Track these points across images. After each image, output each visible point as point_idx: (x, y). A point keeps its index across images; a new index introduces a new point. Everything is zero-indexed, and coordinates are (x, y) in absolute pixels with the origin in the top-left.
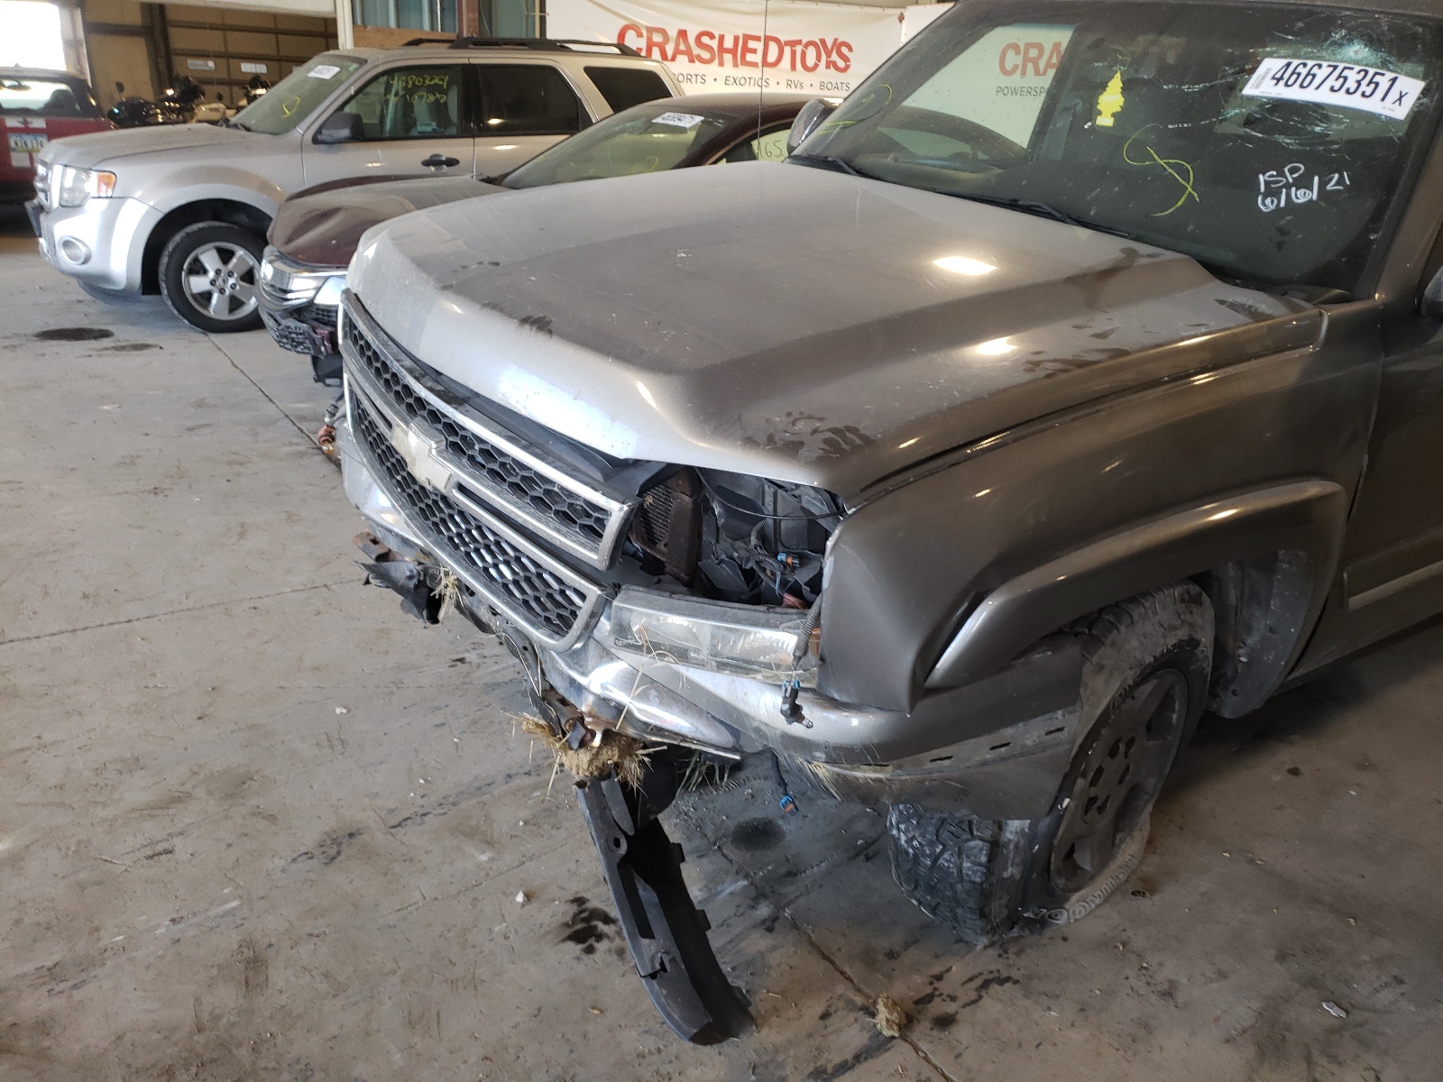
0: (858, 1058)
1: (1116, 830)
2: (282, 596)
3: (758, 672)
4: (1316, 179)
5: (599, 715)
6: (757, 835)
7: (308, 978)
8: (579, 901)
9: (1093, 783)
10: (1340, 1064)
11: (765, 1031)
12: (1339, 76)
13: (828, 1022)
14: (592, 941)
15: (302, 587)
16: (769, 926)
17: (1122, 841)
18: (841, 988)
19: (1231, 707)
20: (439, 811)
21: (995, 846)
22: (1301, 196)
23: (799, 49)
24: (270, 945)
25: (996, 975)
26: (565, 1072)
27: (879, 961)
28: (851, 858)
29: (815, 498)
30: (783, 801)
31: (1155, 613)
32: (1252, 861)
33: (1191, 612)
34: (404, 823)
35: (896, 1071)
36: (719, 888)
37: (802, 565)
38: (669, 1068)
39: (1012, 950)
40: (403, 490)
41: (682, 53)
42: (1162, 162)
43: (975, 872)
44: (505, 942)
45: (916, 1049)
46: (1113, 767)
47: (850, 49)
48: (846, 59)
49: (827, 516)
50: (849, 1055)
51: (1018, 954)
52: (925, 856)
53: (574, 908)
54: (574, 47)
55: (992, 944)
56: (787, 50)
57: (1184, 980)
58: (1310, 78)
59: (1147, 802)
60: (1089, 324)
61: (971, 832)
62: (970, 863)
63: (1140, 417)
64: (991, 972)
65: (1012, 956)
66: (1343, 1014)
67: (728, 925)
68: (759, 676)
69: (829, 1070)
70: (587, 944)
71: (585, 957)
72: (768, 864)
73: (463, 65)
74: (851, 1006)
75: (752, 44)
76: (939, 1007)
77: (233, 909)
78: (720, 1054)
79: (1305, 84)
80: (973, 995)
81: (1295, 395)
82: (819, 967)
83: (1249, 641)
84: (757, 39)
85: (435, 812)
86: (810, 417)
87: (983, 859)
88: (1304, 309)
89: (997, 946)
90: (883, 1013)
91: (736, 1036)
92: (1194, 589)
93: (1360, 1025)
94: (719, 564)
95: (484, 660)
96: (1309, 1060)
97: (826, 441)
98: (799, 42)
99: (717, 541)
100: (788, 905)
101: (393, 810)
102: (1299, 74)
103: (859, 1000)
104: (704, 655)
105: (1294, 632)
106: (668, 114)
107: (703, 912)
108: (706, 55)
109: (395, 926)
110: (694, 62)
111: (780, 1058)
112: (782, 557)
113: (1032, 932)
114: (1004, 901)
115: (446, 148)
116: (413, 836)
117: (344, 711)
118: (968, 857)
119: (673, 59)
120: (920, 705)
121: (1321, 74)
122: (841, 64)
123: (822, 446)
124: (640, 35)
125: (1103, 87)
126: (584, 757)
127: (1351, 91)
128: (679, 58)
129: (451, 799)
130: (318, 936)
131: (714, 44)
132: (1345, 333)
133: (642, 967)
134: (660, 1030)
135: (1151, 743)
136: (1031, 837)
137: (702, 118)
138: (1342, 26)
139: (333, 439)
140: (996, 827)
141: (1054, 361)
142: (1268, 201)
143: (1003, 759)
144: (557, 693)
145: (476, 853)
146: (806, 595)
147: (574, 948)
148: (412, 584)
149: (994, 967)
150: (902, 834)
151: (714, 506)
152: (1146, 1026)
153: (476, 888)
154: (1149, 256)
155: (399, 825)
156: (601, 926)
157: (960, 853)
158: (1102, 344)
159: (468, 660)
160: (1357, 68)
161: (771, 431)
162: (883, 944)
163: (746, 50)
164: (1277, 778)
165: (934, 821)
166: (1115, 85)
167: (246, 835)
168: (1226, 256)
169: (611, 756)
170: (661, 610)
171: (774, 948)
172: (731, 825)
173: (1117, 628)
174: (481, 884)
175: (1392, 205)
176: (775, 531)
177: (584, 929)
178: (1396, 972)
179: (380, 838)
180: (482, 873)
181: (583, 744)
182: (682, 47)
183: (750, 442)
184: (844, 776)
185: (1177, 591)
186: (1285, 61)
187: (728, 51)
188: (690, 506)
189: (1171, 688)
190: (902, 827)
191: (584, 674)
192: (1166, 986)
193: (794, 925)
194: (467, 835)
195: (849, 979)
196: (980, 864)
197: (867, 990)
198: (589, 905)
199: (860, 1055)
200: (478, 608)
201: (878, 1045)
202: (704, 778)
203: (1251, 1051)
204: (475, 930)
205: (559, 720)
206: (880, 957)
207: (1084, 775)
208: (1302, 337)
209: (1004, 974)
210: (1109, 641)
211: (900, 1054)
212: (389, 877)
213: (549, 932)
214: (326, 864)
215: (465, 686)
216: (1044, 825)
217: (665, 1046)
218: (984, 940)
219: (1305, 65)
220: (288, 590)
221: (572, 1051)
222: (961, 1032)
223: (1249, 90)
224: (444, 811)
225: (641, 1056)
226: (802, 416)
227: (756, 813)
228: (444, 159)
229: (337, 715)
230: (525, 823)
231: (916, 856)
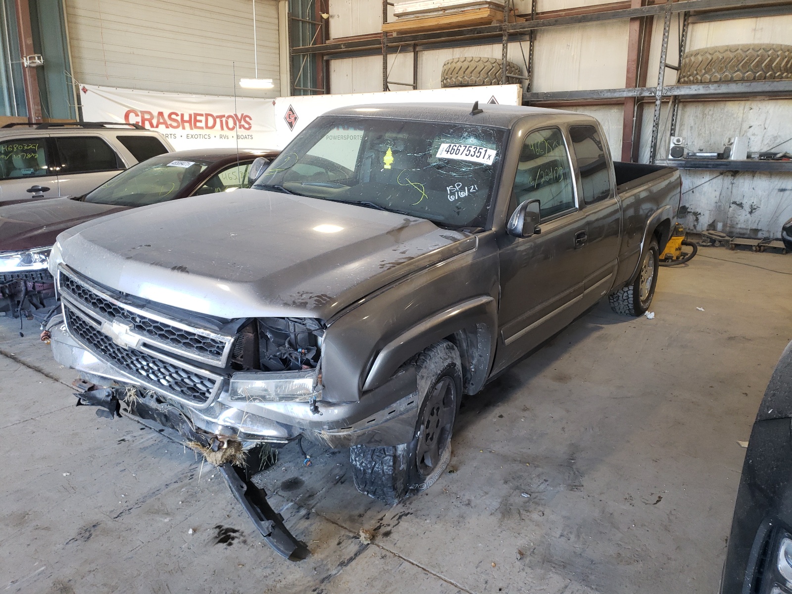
0: (356, 555)
1: (439, 448)
2: (8, 428)
3: (297, 398)
4: (466, 188)
5: (224, 434)
6: (292, 485)
7: (96, 588)
8: (219, 527)
9: (427, 427)
10: (530, 512)
11: (316, 555)
12: (468, 150)
13: (341, 545)
14: (230, 541)
15: (18, 422)
16: (307, 517)
17: (442, 453)
18: (343, 532)
19: (472, 391)
20: (137, 506)
21: (395, 458)
22: (463, 195)
23: (224, 119)
24: (70, 581)
25: (403, 513)
26: (234, 591)
27: (356, 519)
28: (335, 485)
29: (312, 324)
30: (305, 461)
31: (438, 354)
32: (490, 452)
33: (451, 353)
34: (120, 515)
35: (373, 555)
36: (281, 508)
37: (308, 352)
38: (279, 578)
39: (408, 503)
40: (105, 353)
41: (162, 123)
42: (412, 184)
43: (389, 470)
44: (189, 550)
45: (379, 546)
46: (433, 419)
47: (251, 119)
48: (249, 124)
49: (318, 329)
50: (352, 555)
51: (410, 504)
52: (368, 469)
53: (217, 530)
54: (107, 126)
55: (399, 503)
56: (218, 120)
57: (473, 498)
58: (458, 151)
59: (448, 436)
60: (398, 249)
61: (385, 454)
62: (386, 467)
63: (422, 280)
64: (401, 513)
65: (408, 505)
66: (529, 496)
67: (289, 521)
68: (298, 400)
69: (346, 562)
70: (228, 542)
71: (229, 547)
72: (300, 494)
73: (46, 138)
74: (349, 538)
75: (199, 118)
76: (383, 530)
77: (43, 570)
78: (299, 567)
79: (457, 153)
80: (397, 522)
81: (472, 266)
82: (332, 527)
83: (474, 362)
84: (202, 115)
85: (135, 507)
86: (307, 293)
87: (391, 463)
88: (469, 236)
89: (402, 503)
90: (363, 535)
91: (305, 559)
92: (451, 344)
93: (535, 498)
94: (269, 360)
95: (135, 438)
96: (519, 513)
97: (316, 300)
98: (224, 116)
99: (267, 351)
100: (313, 508)
101: (112, 511)
102: (454, 149)
103: (351, 535)
104: (273, 395)
105: (488, 355)
106: (175, 161)
107: (280, 514)
108: (175, 124)
109: (132, 557)
110: (168, 128)
111: (325, 562)
112: (300, 350)
113: (414, 495)
114: (402, 481)
115: (41, 182)
116: (126, 519)
117: (68, 474)
118: (386, 464)
119: (157, 127)
120: (362, 399)
121: (462, 149)
122: (247, 126)
123: (315, 302)
124: (137, 115)
125: (385, 153)
126: (219, 455)
127: (473, 155)
128: (160, 126)
129: (141, 500)
130: (94, 571)
131: (179, 118)
132: (485, 243)
133: (264, 532)
134: (271, 566)
135: (445, 409)
136: (408, 451)
137: (194, 163)
138: (466, 131)
139: (50, 337)
140: (394, 450)
141: (389, 263)
142: (451, 197)
143: (393, 418)
144: (201, 430)
145: (163, 519)
146: (312, 363)
147: (223, 546)
148: (109, 399)
149: (402, 511)
150: (357, 462)
151: (267, 334)
152: (462, 517)
153: (167, 533)
154: (414, 221)
155: (118, 516)
156: (232, 534)
157: (382, 464)
158: (404, 256)
159: (126, 439)
160: (473, 147)
161: (293, 299)
162: (356, 512)
163: (196, 121)
164: (495, 420)
165: (370, 453)
166: (389, 153)
167: (36, 539)
168: (440, 218)
169: (232, 451)
170: (253, 380)
171: (311, 525)
172: (279, 483)
173: (426, 361)
174: (169, 531)
175: (492, 196)
176: (295, 339)
177: (224, 537)
178: (545, 478)
179: (110, 524)
180: (169, 526)
181: (219, 448)
182: (161, 121)
183: (286, 304)
184: (335, 436)
185: (445, 345)
186: (449, 145)
187: (186, 122)
188: (253, 338)
189: (449, 385)
190: (357, 459)
191: (216, 417)
192: (467, 502)
193: (317, 514)
194: (155, 513)
195: (345, 528)
196: (390, 466)
197: (354, 531)
198: (224, 528)
199: (357, 553)
200: (149, 402)
201: (363, 548)
202: (267, 462)
203: (500, 516)
204: (173, 549)
205: (207, 440)
206: (356, 518)
207: (423, 424)
208: (470, 246)
209: (407, 512)
210: (424, 366)
211: (373, 549)
212: (121, 538)
213: (209, 542)
214: (85, 541)
215: (129, 452)
216: (412, 446)
217: (275, 571)
218: (396, 501)
219: (456, 146)
220: (11, 424)
221: (234, 583)
222: (394, 536)
223: (438, 156)
224: (139, 506)
225: (266, 577)
226: (304, 293)
227: (289, 476)
228: (40, 188)
229: (64, 477)
230: (182, 502)
231: (364, 470)
